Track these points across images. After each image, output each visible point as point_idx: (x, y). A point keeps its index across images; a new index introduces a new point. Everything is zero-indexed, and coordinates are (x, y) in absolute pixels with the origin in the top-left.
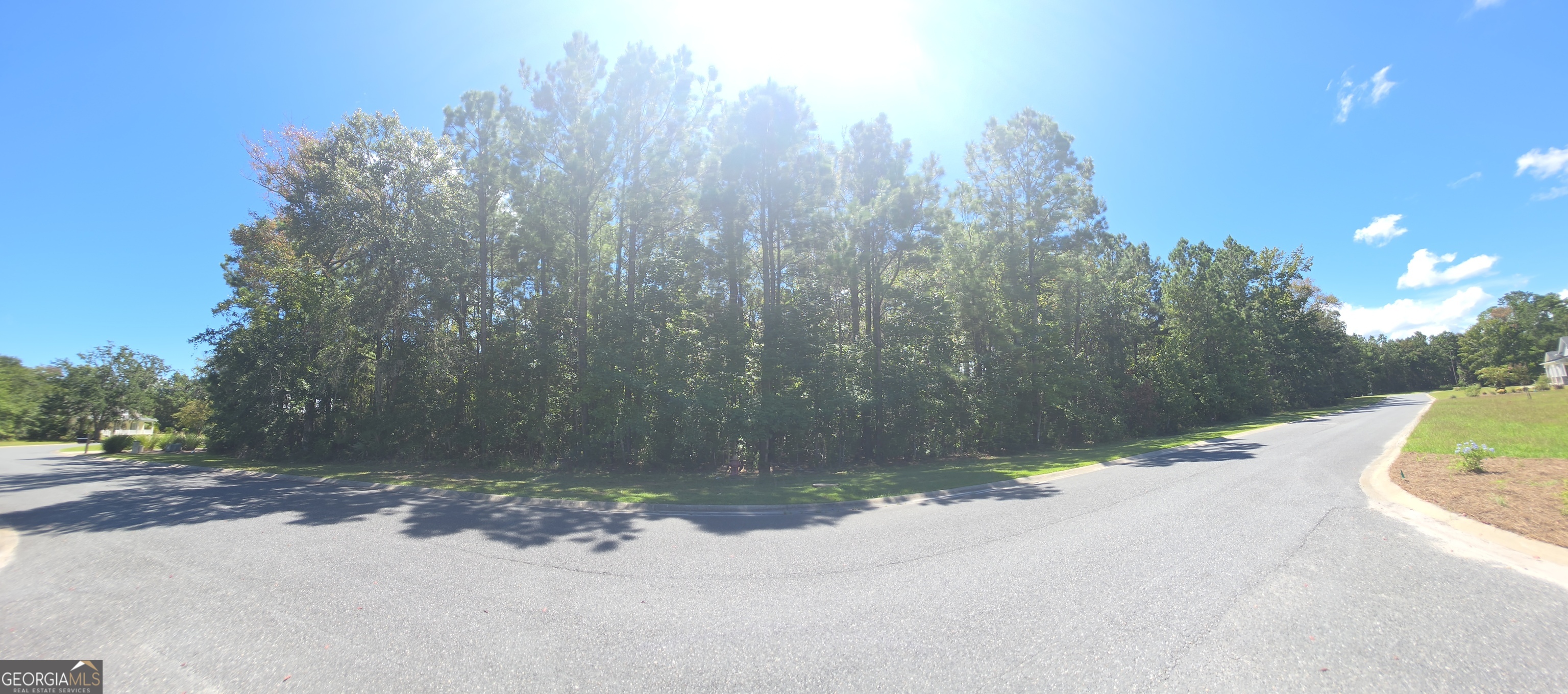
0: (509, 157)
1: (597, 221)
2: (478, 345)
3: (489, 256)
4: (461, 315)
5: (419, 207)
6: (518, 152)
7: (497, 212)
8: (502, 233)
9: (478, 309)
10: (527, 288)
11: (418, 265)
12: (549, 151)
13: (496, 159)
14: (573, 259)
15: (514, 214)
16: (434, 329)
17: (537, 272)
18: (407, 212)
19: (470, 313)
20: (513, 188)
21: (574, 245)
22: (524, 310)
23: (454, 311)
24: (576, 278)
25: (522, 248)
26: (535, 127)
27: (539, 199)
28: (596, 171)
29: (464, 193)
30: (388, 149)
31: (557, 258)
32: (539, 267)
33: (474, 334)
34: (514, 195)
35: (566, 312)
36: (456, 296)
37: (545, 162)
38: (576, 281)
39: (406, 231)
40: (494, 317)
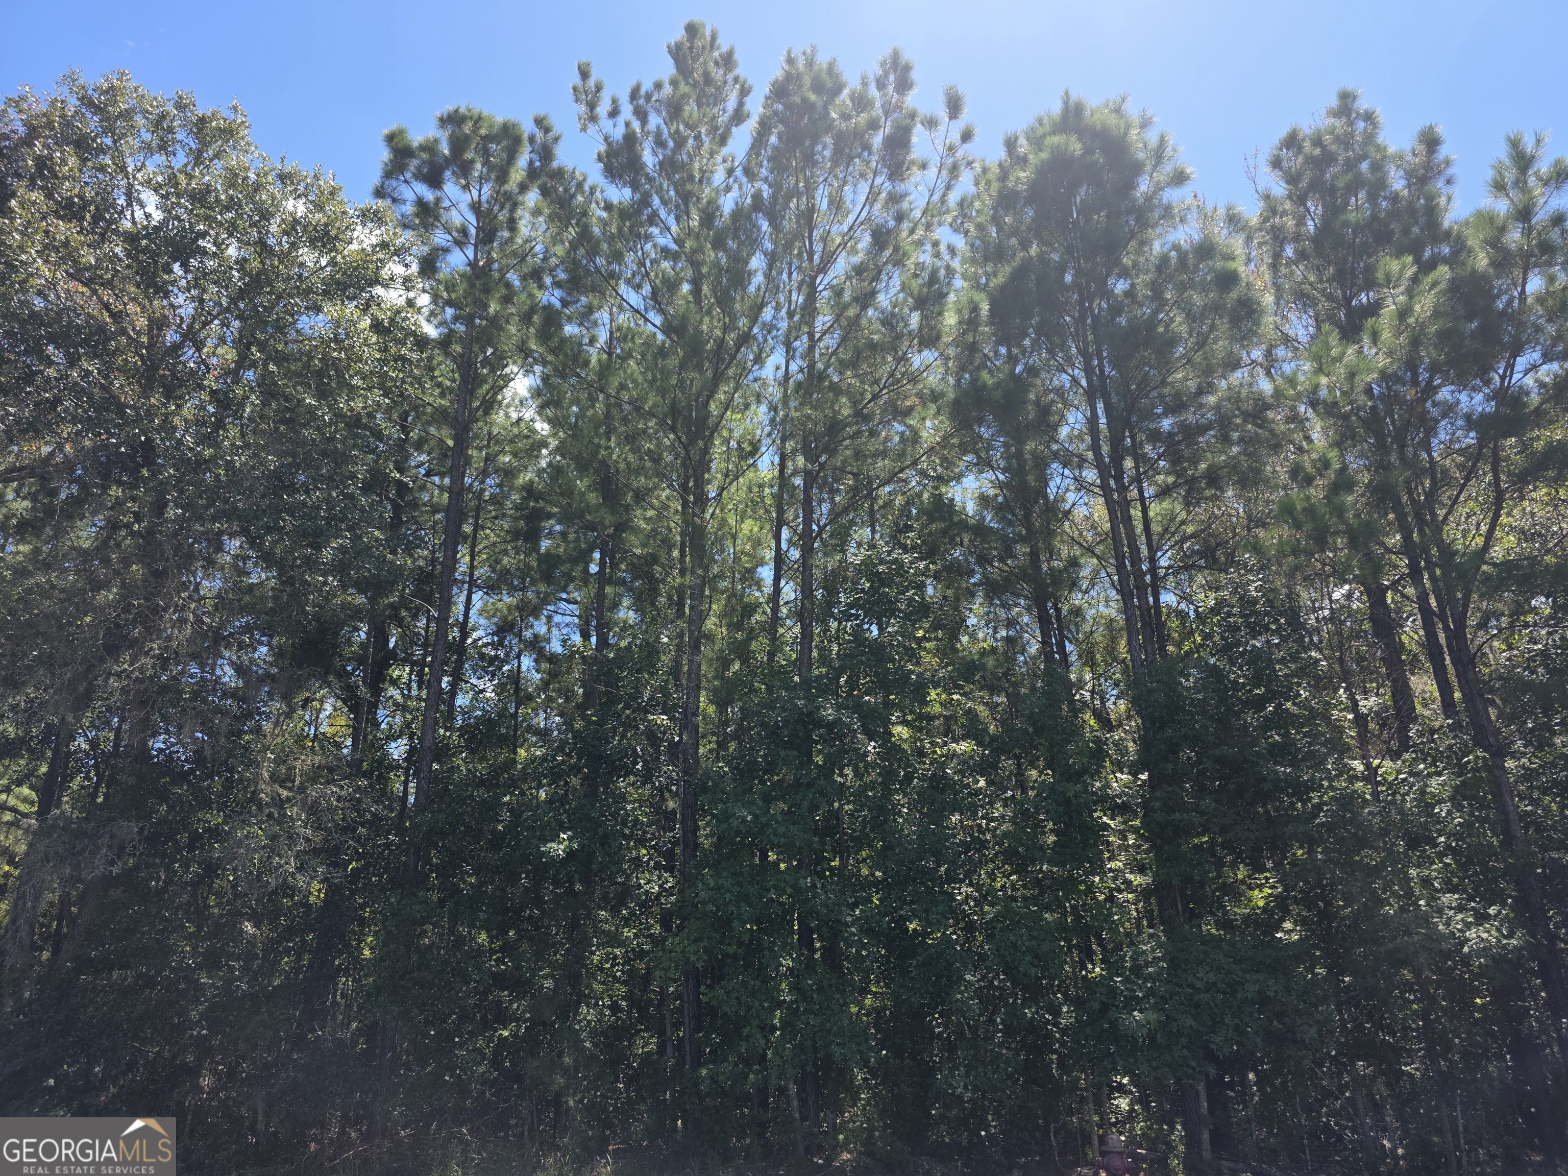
0: (541, 287)
1: (728, 460)
2: (406, 783)
3: (467, 529)
4: (363, 691)
5: (272, 367)
6: (562, 276)
7: (499, 417)
8: (509, 473)
9: (420, 674)
10: (558, 625)
11: (244, 532)
12: (628, 282)
13: (508, 285)
14: (676, 553)
15: (542, 427)
16: (267, 726)
17: (586, 583)
18: (233, 373)
19: (395, 682)
20: (544, 363)
21: (677, 518)
22: (545, 685)
23: (343, 675)
24: (681, 605)
25: (550, 516)
26: (605, 224)
27: (601, 397)
28: (731, 339)
29: (415, 356)
30: (200, 197)
31: (638, 551)
32: (594, 568)
33: (397, 750)
34: (545, 379)
35: (651, 699)
36: (357, 629)
37: (621, 308)
38: (680, 613)
39: (220, 424)
40: (462, 700)
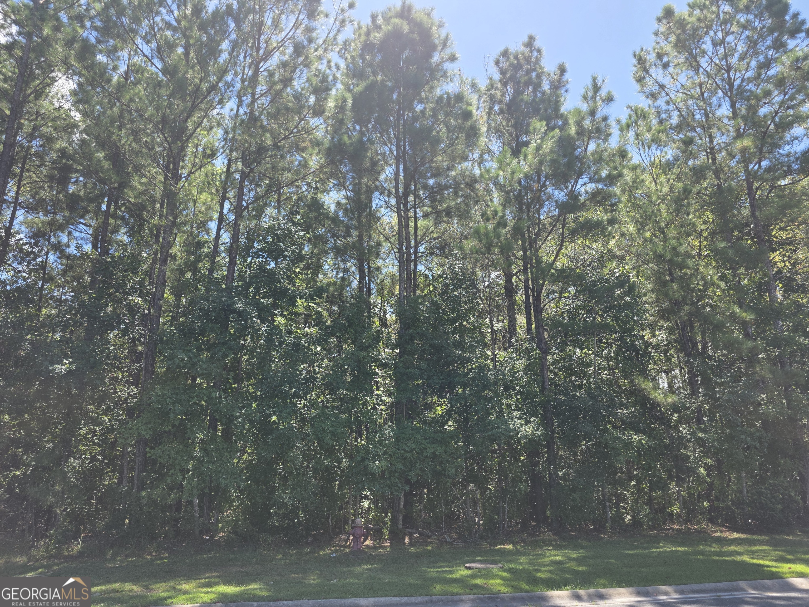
1: (195, 157)
8: (49, 139)
14: (158, 206)
15: (77, 116)
20: (80, 75)
21: (161, 186)
24: (157, 236)
27: (118, 104)
28: (205, 86)
31: (132, 200)
35: (133, 287)
37: (136, 53)
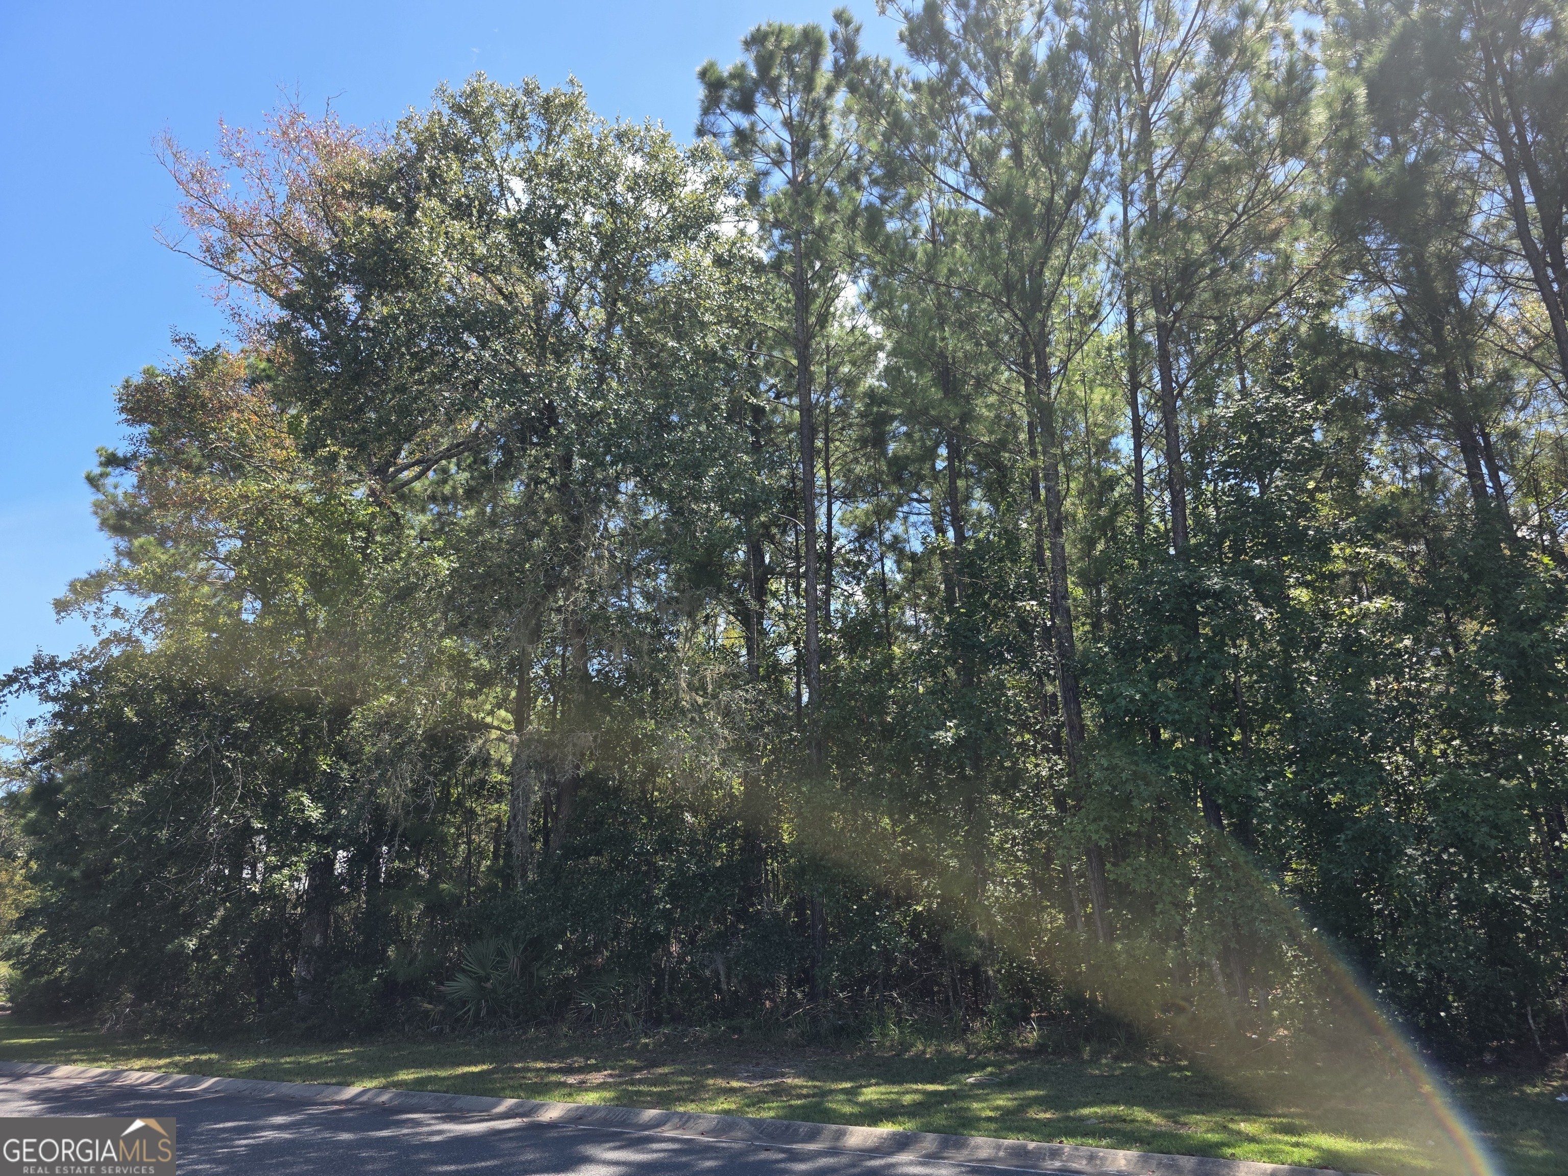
0: (859, 188)
1: (1068, 329)
2: (798, 685)
3: (819, 444)
4: (753, 605)
5: (637, 319)
6: (878, 172)
7: (834, 329)
8: (851, 383)
9: (797, 586)
10: (914, 525)
11: (637, 472)
12: (944, 161)
13: (829, 193)
14: (1023, 436)
15: (876, 331)
16: (678, 643)
17: (936, 480)
18: (607, 330)
19: (774, 595)
20: (872, 265)
21: (1021, 401)
22: (909, 584)
23: (731, 592)
24: (1034, 489)
25: (893, 418)
26: (914, 106)
27: (930, 287)
29: (755, 283)
30: (556, 172)
31: (985, 439)
32: (940, 465)
33: (787, 654)
34: (874, 281)
35: (1017, 586)
36: (736, 550)
37: (940, 191)
38: (1037, 498)
40: (835, 605)
